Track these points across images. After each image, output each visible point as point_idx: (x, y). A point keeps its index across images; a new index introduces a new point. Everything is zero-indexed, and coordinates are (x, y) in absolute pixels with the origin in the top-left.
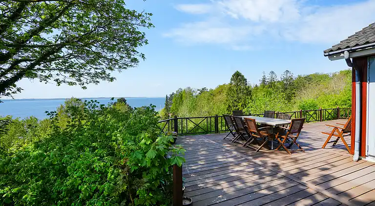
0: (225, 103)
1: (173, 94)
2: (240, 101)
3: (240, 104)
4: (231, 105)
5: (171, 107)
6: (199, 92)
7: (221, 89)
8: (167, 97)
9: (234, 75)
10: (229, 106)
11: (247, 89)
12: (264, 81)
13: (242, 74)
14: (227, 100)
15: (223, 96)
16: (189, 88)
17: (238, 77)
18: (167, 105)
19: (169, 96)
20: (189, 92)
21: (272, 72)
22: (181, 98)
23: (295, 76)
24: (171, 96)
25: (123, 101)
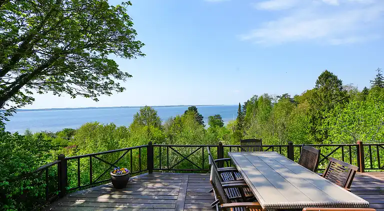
0: (308, 114)
1: (248, 101)
4: (317, 116)
6: (279, 99)
8: (240, 105)
9: (322, 76)
10: (314, 118)
11: (342, 95)
12: (379, 82)
14: (310, 110)
15: (306, 105)
16: (266, 94)
17: (327, 78)
18: (240, 114)
19: (242, 104)
24: (246, 103)
25: (193, 109)
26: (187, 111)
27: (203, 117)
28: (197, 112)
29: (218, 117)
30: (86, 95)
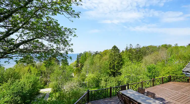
1: (81, 53)
2: (116, 61)
3: (116, 62)
6: (94, 53)
7: (106, 52)
9: (113, 47)
10: (111, 63)
12: (127, 49)
13: (117, 47)
15: (107, 57)
16: (90, 51)
17: (115, 48)
20: (90, 53)
21: (131, 45)
23: (142, 47)
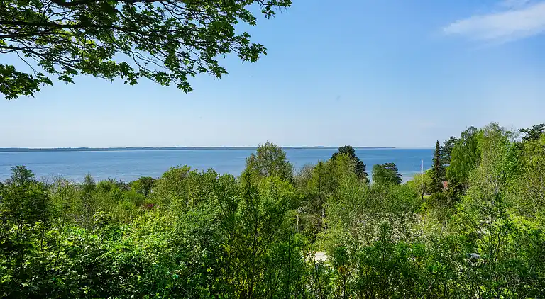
1: (452, 139)
5: (448, 167)
6: (524, 135)
8: (438, 145)
16: (495, 126)
18: (437, 163)
19: (442, 144)
20: (497, 135)
22: (474, 149)
24: (448, 143)
25: (348, 151)
26: (336, 154)
27: (365, 166)
28: (354, 156)
29: (391, 166)
30: (161, 78)
